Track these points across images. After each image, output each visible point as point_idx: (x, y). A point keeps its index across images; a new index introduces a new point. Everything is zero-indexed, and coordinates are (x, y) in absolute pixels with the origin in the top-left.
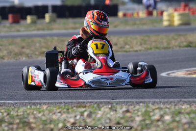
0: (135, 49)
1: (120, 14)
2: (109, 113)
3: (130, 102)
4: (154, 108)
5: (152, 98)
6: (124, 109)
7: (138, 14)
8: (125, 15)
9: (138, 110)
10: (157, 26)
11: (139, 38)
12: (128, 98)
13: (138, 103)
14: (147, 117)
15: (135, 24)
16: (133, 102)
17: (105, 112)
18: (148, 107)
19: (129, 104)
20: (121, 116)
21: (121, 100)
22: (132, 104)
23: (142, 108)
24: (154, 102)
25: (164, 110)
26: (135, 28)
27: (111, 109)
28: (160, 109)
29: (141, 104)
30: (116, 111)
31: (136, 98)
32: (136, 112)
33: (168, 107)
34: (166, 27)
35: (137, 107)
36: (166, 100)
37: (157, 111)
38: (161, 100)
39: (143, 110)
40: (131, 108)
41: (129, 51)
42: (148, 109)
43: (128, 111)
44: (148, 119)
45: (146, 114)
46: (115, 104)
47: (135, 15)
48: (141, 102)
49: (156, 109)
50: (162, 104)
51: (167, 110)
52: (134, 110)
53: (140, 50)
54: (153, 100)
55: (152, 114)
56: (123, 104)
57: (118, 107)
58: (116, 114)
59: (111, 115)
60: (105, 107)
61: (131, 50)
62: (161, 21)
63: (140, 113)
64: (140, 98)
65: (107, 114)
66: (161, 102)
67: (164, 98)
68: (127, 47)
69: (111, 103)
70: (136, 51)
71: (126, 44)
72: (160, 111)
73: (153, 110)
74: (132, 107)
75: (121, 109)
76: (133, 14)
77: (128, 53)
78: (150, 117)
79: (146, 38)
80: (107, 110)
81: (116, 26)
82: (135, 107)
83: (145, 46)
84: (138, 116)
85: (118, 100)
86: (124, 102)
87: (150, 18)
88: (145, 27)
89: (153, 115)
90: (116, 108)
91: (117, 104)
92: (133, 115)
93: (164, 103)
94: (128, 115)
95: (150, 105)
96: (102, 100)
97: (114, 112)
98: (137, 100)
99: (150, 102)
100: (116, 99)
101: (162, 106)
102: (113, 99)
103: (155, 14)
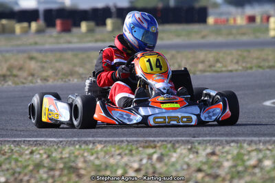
0: (230, 68)
1: (211, 20)
4: (250, 149)
6: (209, 150)
7: (235, 20)
8: (216, 22)
9: (227, 153)
10: (262, 37)
13: (228, 143)
14: (239, 162)
15: (230, 34)
16: (222, 141)
17: (181, 154)
18: (241, 147)
19: (216, 143)
22: (221, 143)
24: (251, 141)
25: (263, 152)
27: (190, 150)
28: (259, 151)
29: (232, 144)
30: (197, 153)
32: (225, 155)
33: (270, 148)
35: (227, 148)
36: (268, 139)
37: (254, 154)
38: (260, 139)
39: (235, 152)
41: (221, 71)
42: (242, 151)
43: (213, 154)
45: (239, 158)
46: (196, 144)
47: (232, 22)
48: (233, 141)
49: (253, 151)
50: (261, 144)
51: (268, 152)
52: (223, 153)
53: (236, 70)
54: (250, 139)
55: (246, 158)
57: (200, 148)
58: (198, 157)
59: (191, 159)
60: (183, 147)
61: (224, 69)
63: (229, 157)
65: (184, 157)
66: (260, 141)
68: (219, 65)
69: (192, 143)
70: (231, 71)
71: (217, 61)
72: (258, 154)
74: (220, 148)
78: (243, 161)
79: (245, 54)
80: (185, 152)
81: (203, 37)
82: (223, 148)
83: (244, 65)
84: (228, 160)
85: (201, 139)
87: (252, 25)
88: (245, 38)
89: (249, 160)
90: (198, 149)
91: (199, 143)
92: (221, 160)
93: (265, 143)
94: (214, 158)
96: (179, 139)
97: (195, 155)
98: (228, 139)
99: (245, 141)
100: (198, 137)
101: (261, 146)
102: (194, 137)
103: (258, 20)
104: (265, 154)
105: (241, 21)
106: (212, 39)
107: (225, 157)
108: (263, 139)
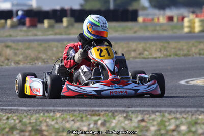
0: (154, 56)
1: (140, 19)
2: (124, 122)
3: (146, 110)
4: (170, 117)
5: (169, 107)
6: (140, 118)
7: (158, 19)
8: (144, 21)
9: (153, 120)
10: (178, 33)
11: (158, 44)
12: (145, 107)
13: (154, 112)
14: (162, 127)
15: (155, 30)
16: (149, 111)
17: (119, 121)
18: (164, 116)
19: (145, 113)
20: (136, 125)
21: (137, 109)
22: (148, 113)
23: (157, 117)
24: (171, 111)
25: (180, 120)
26: (155, 34)
27: (125, 117)
28: (177, 118)
29: (157, 113)
30: (131, 120)
31: (153, 106)
32: (151, 121)
33: (185, 116)
34: (186, 33)
35: (153, 116)
36: (183, 109)
37: (173, 121)
38: (177, 109)
39: (159, 119)
40: (146, 117)
41: (148, 58)
42: (164, 119)
43: (143, 120)
44: (163, 129)
45: (162, 124)
46: (130, 113)
47: (156, 20)
48: (157, 111)
49: (172, 118)
50: (178, 113)
51: (183, 120)
52: (150, 120)
53: (159, 57)
54: (170, 109)
55: (167, 124)
56: (139, 113)
57: (133, 116)
58: (131, 123)
59: (126, 124)
60: (120, 115)
61: (150, 56)
62: (182, 27)
63: (155, 123)
64: (156, 107)
65: (121, 123)
66: (177, 111)
67: (180, 107)
68: (146, 53)
69: (127, 112)
70: (155, 58)
71: (145, 50)
72: (176, 121)
73: (169, 120)
74: (148, 116)
75: (136, 119)
76: (153, 20)
77: (147, 60)
78: (165, 126)
79: (166, 45)
80: (122, 119)
81: (135, 32)
82: (150, 116)
83: (165, 53)
84: (153, 126)
85: (133, 109)
86: (140, 110)
87: (171, 23)
88: (165, 33)
89: (169, 125)
90: (131, 117)
91: (132, 112)
92: (149, 125)
93: (181, 113)
94: (143, 124)
95: (166, 114)
96: (117, 109)
97: (129, 121)
98: (154, 109)
99: (166, 111)
100: (131, 108)
101: (178, 115)
102: (129, 108)
103: (175, 19)
104: (181, 121)
105: (163, 20)
106: (141, 33)
107: (151, 123)
108: (179, 109)
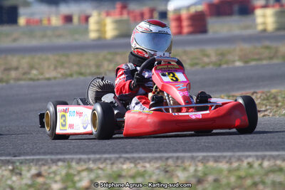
2: (10, 178)
3: (42, 160)
5: (76, 153)
11: (52, 58)
12: (39, 154)
20: (29, 182)
21: (28, 158)
23: (61, 169)
26: (45, 42)
31: (51, 153)
34: (94, 40)
40: (44, 169)
44: (72, 187)
56: (31, 164)
62: (86, 31)
64: (57, 154)
67: (94, 153)
73: (79, 172)
75: (29, 172)
76: (41, 21)
77: (36, 83)
86: (33, 160)
95: (74, 164)
